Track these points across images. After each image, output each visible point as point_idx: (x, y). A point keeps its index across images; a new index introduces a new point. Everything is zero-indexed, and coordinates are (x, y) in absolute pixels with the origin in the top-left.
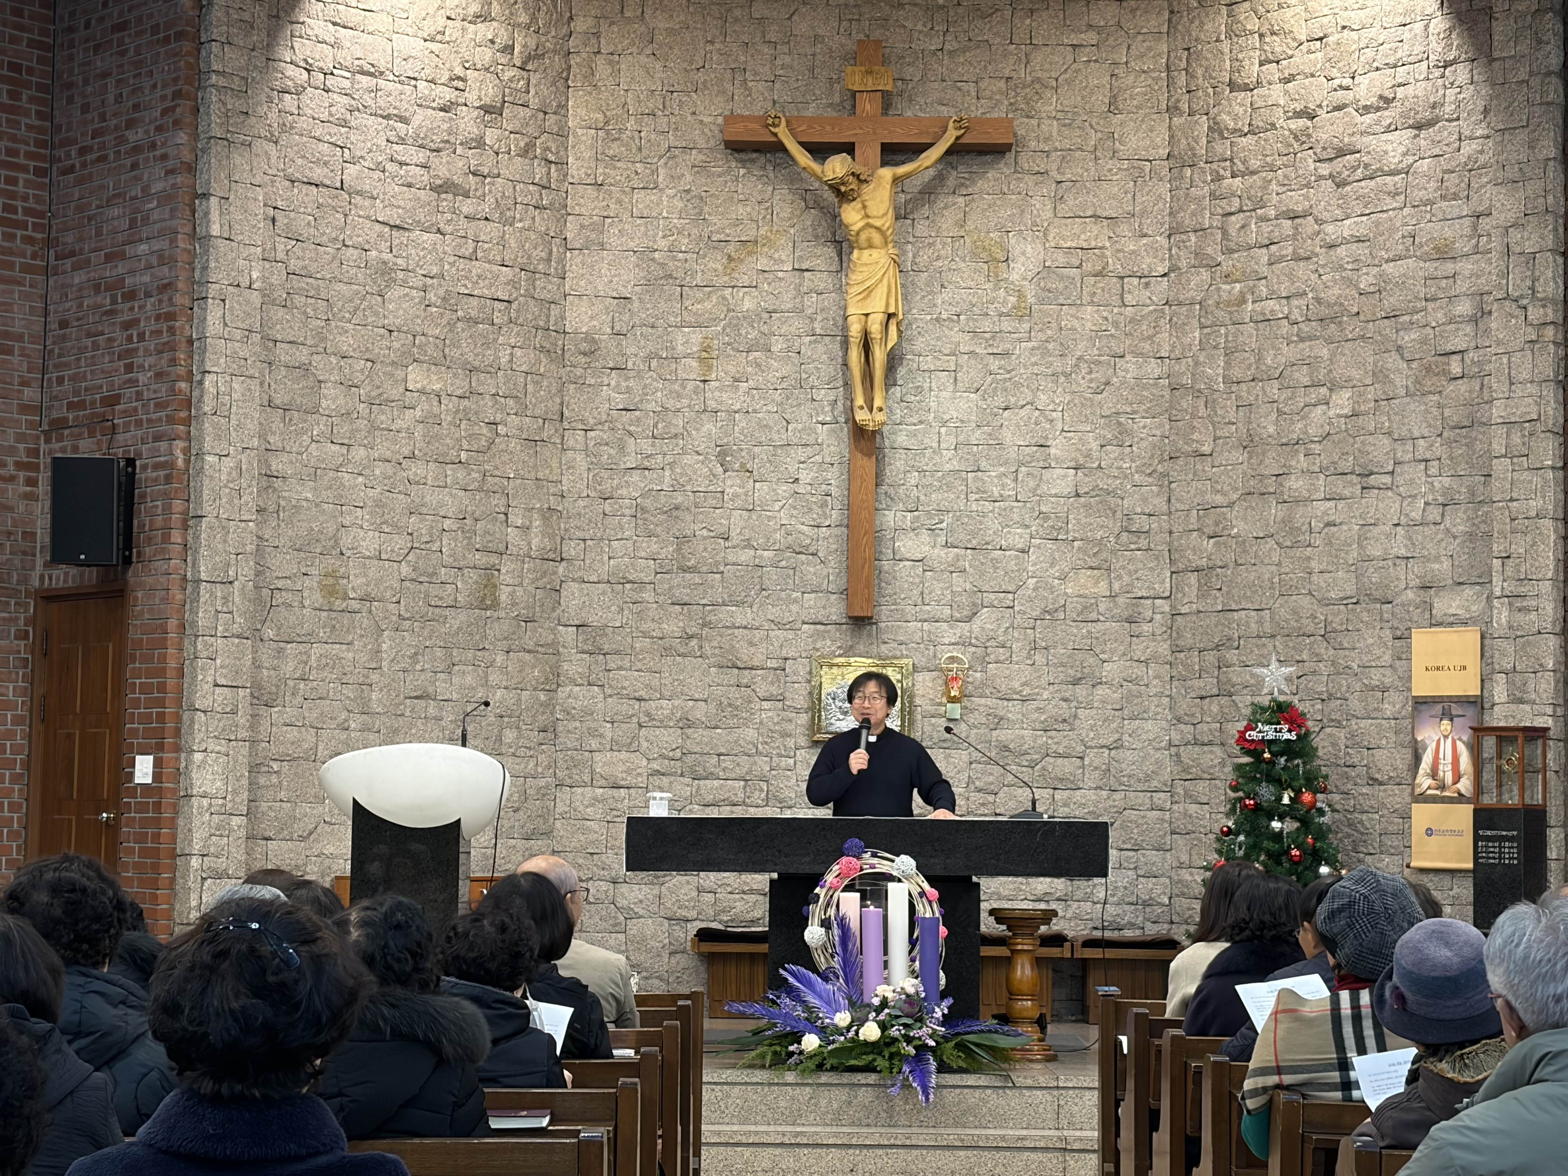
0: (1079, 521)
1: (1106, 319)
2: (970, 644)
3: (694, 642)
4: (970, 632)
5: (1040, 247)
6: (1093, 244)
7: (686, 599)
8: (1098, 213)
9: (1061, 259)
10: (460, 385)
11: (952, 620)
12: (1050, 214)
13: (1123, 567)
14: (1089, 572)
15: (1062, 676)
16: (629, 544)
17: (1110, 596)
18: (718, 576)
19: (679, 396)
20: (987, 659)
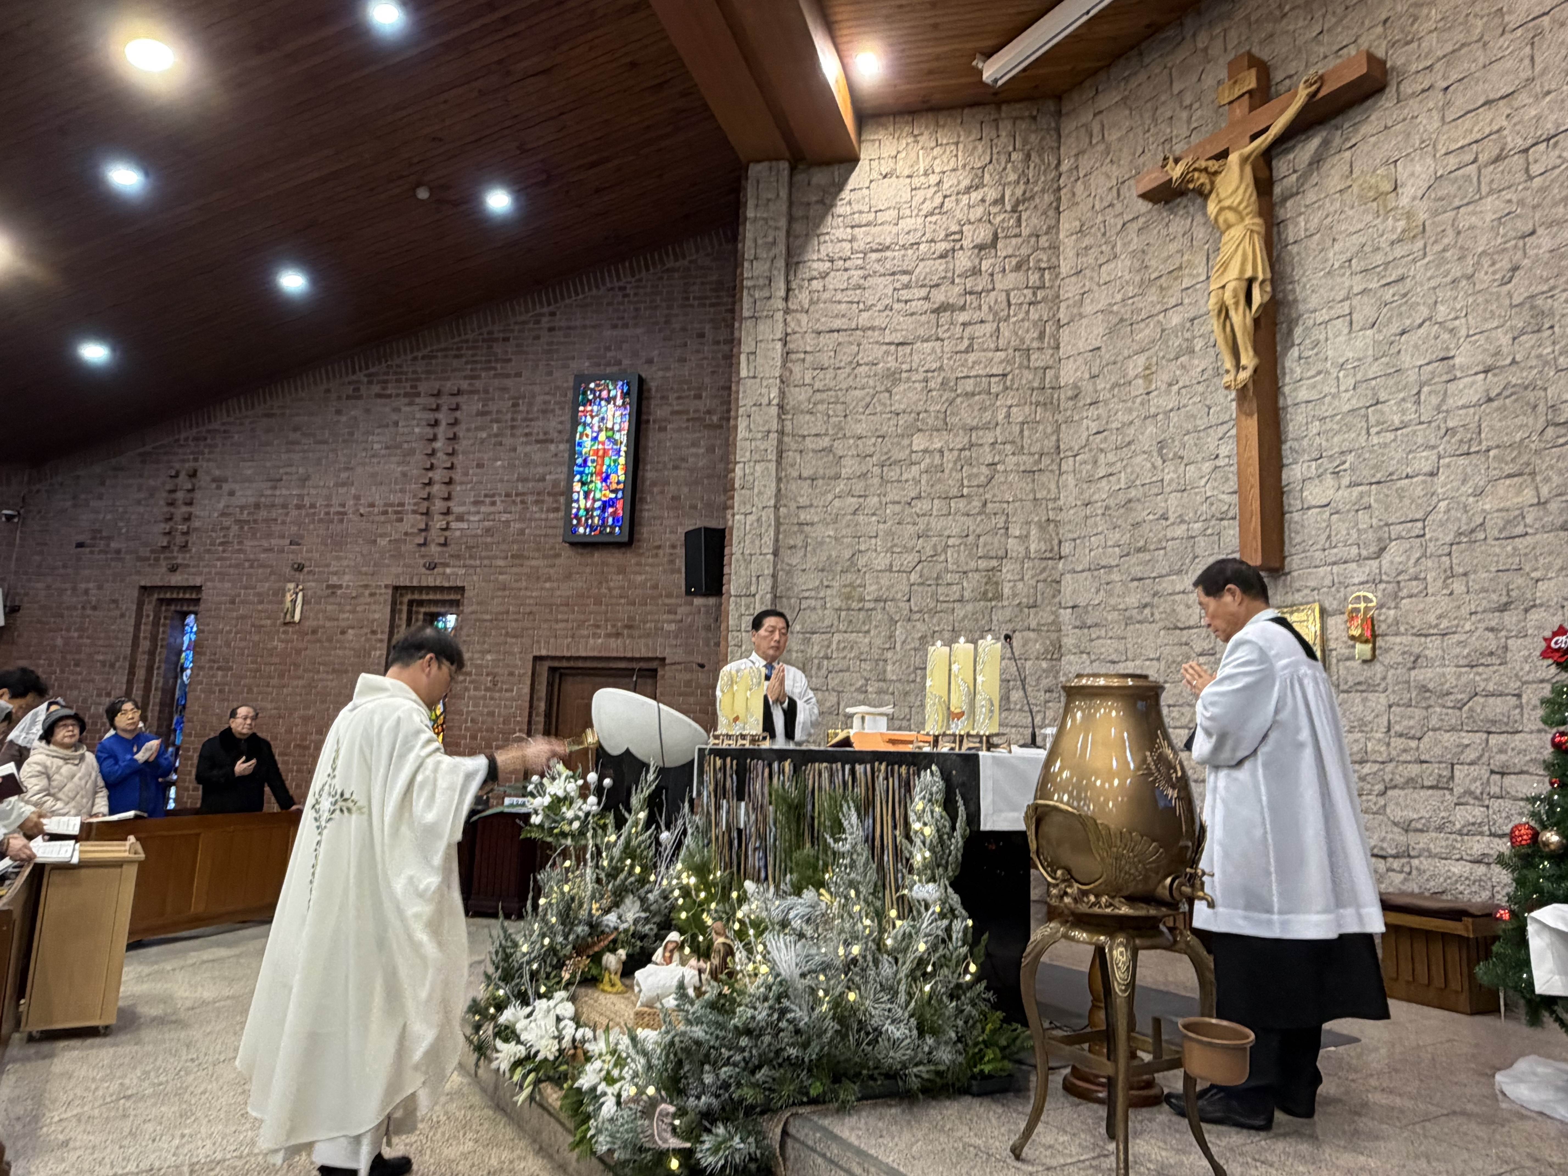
0: (1492, 428)
1: (1509, 201)
2: (1381, 581)
3: (1147, 611)
4: (1380, 568)
5: (1429, 161)
6: (1487, 131)
7: (1139, 575)
8: (1492, 96)
9: (1452, 161)
10: (961, 440)
11: (1360, 559)
12: (1436, 124)
13: (1552, 467)
14: (1508, 482)
15: (1484, 602)
16: (1102, 537)
17: (1539, 503)
18: (1162, 552)
19: (1130, 411)
20: (1401, 594)
